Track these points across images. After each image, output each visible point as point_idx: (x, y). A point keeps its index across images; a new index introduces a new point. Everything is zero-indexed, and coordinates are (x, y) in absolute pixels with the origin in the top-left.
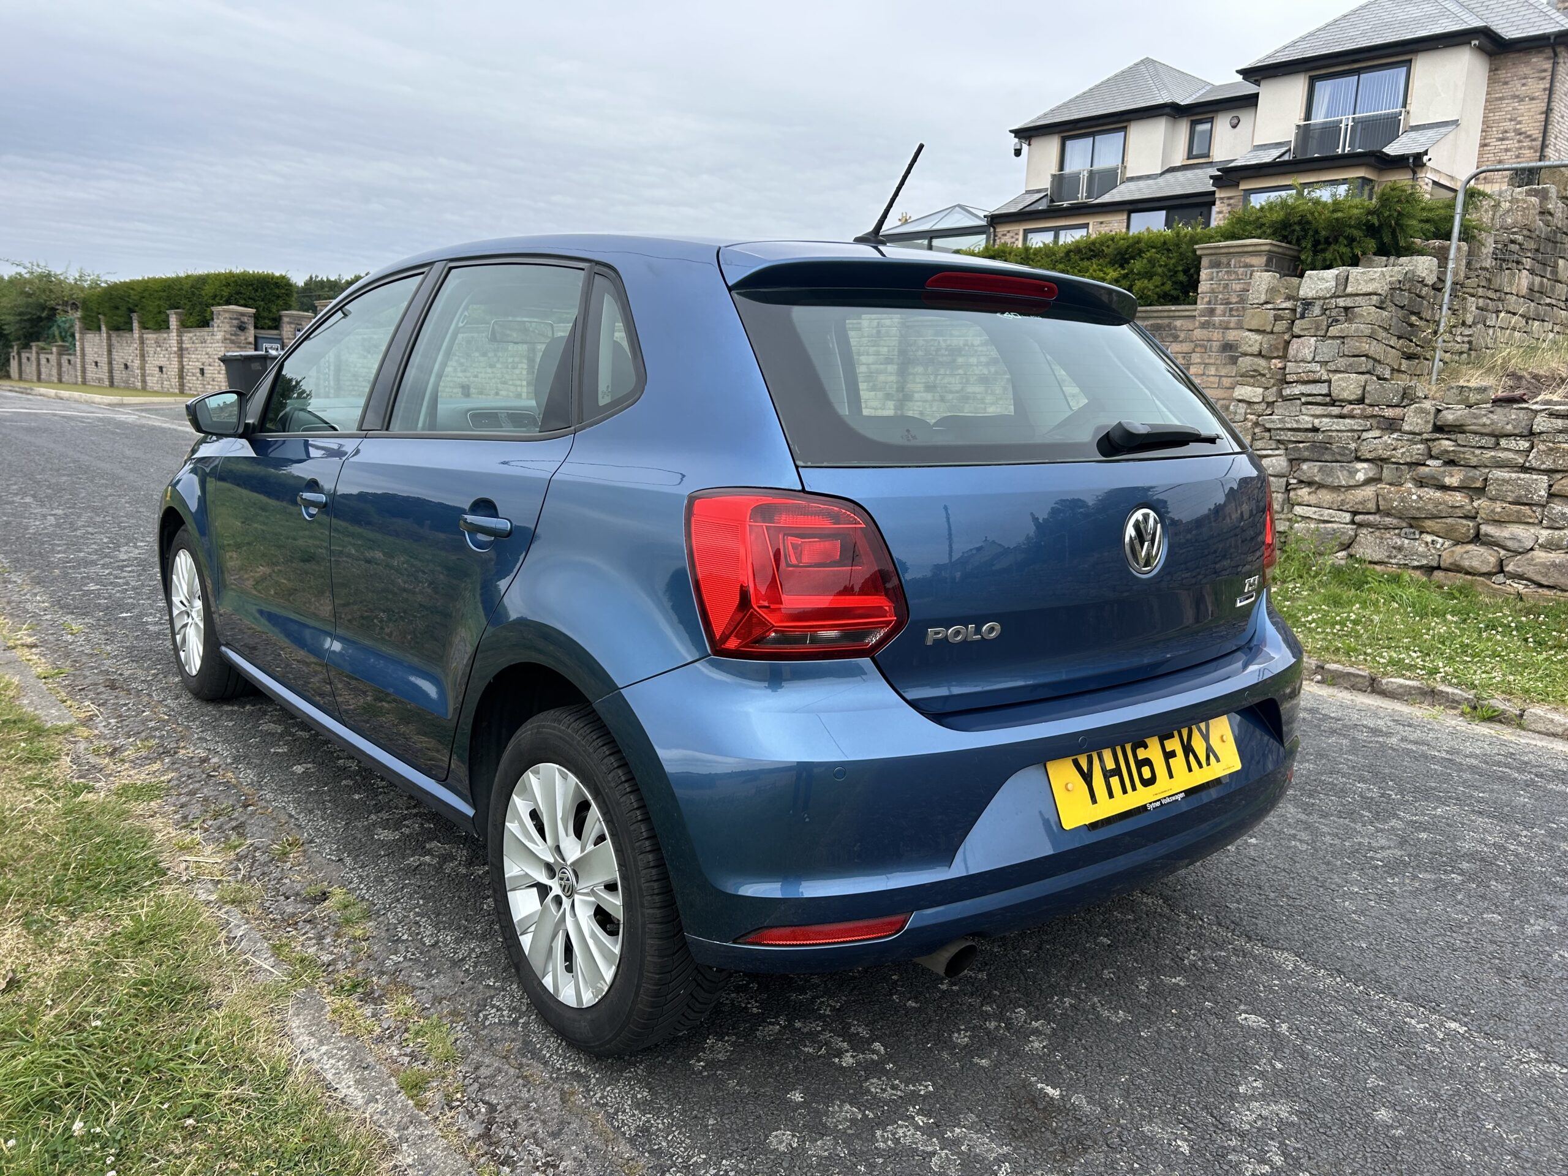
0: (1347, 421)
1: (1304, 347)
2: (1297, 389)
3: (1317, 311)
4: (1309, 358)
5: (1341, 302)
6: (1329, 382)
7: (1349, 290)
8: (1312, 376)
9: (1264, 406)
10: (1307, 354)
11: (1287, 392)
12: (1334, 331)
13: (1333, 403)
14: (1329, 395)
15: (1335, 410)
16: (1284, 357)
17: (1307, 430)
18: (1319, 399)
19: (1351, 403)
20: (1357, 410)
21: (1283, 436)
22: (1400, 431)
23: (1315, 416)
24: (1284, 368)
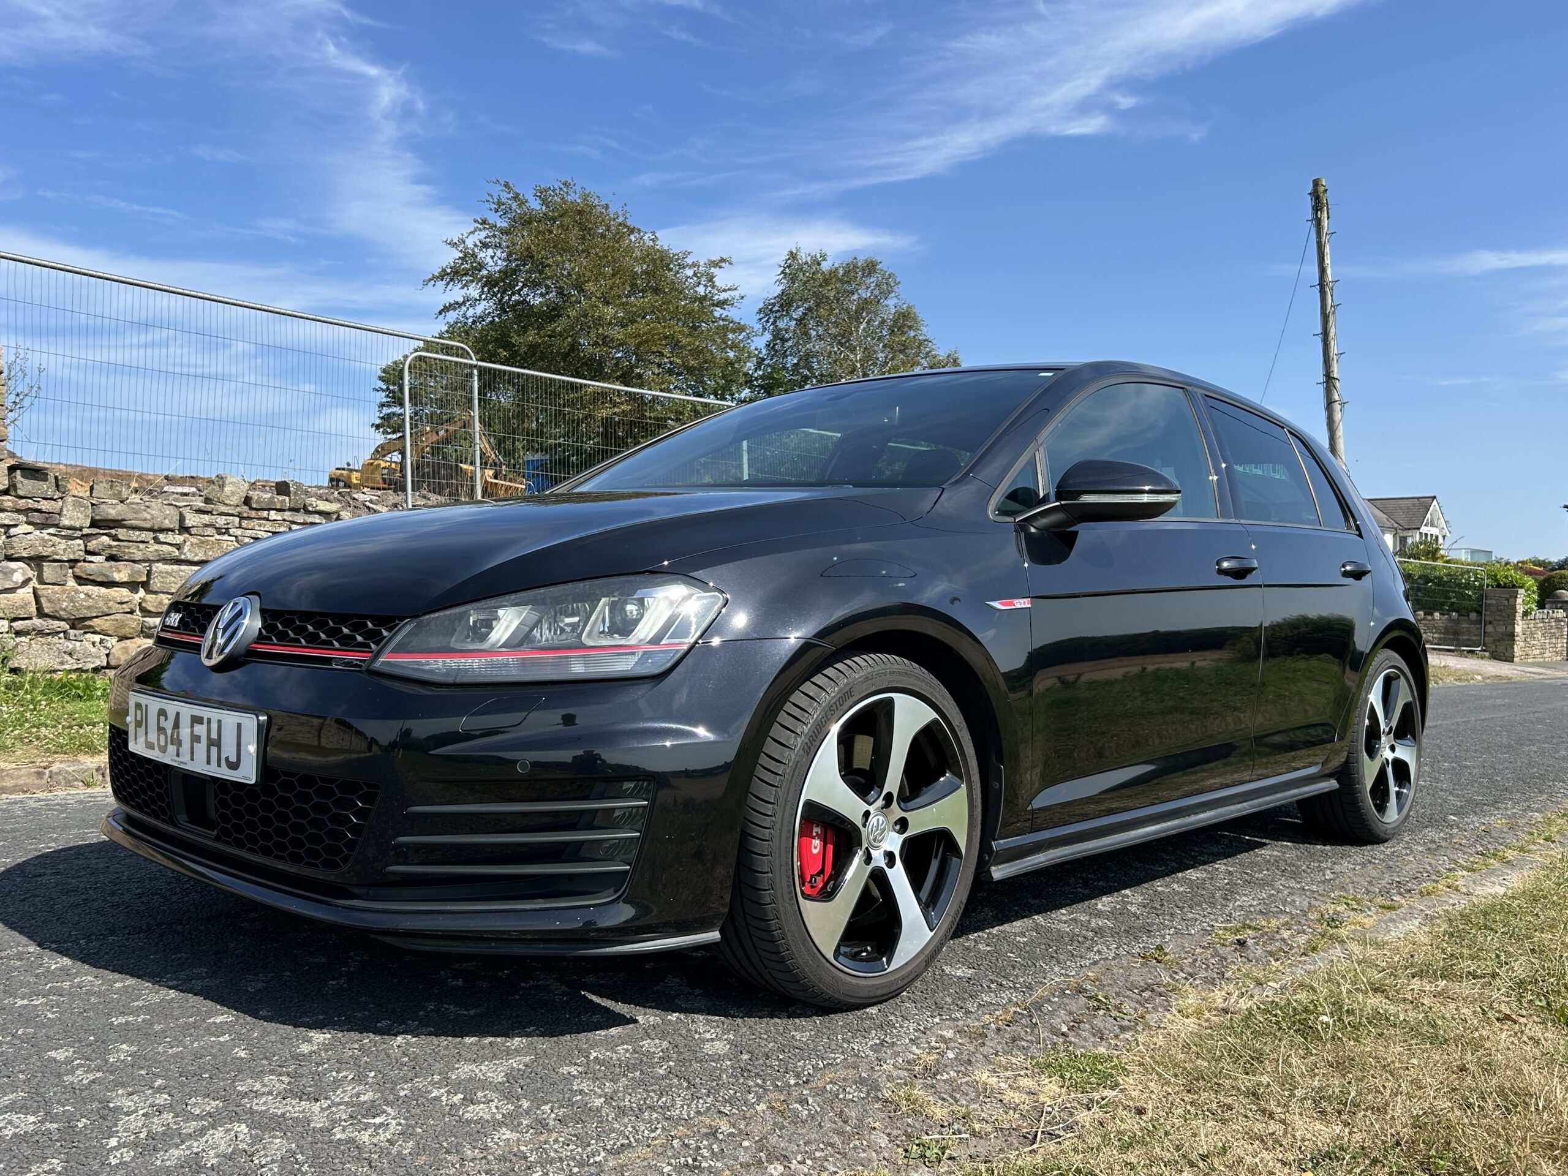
22: (57, 526)
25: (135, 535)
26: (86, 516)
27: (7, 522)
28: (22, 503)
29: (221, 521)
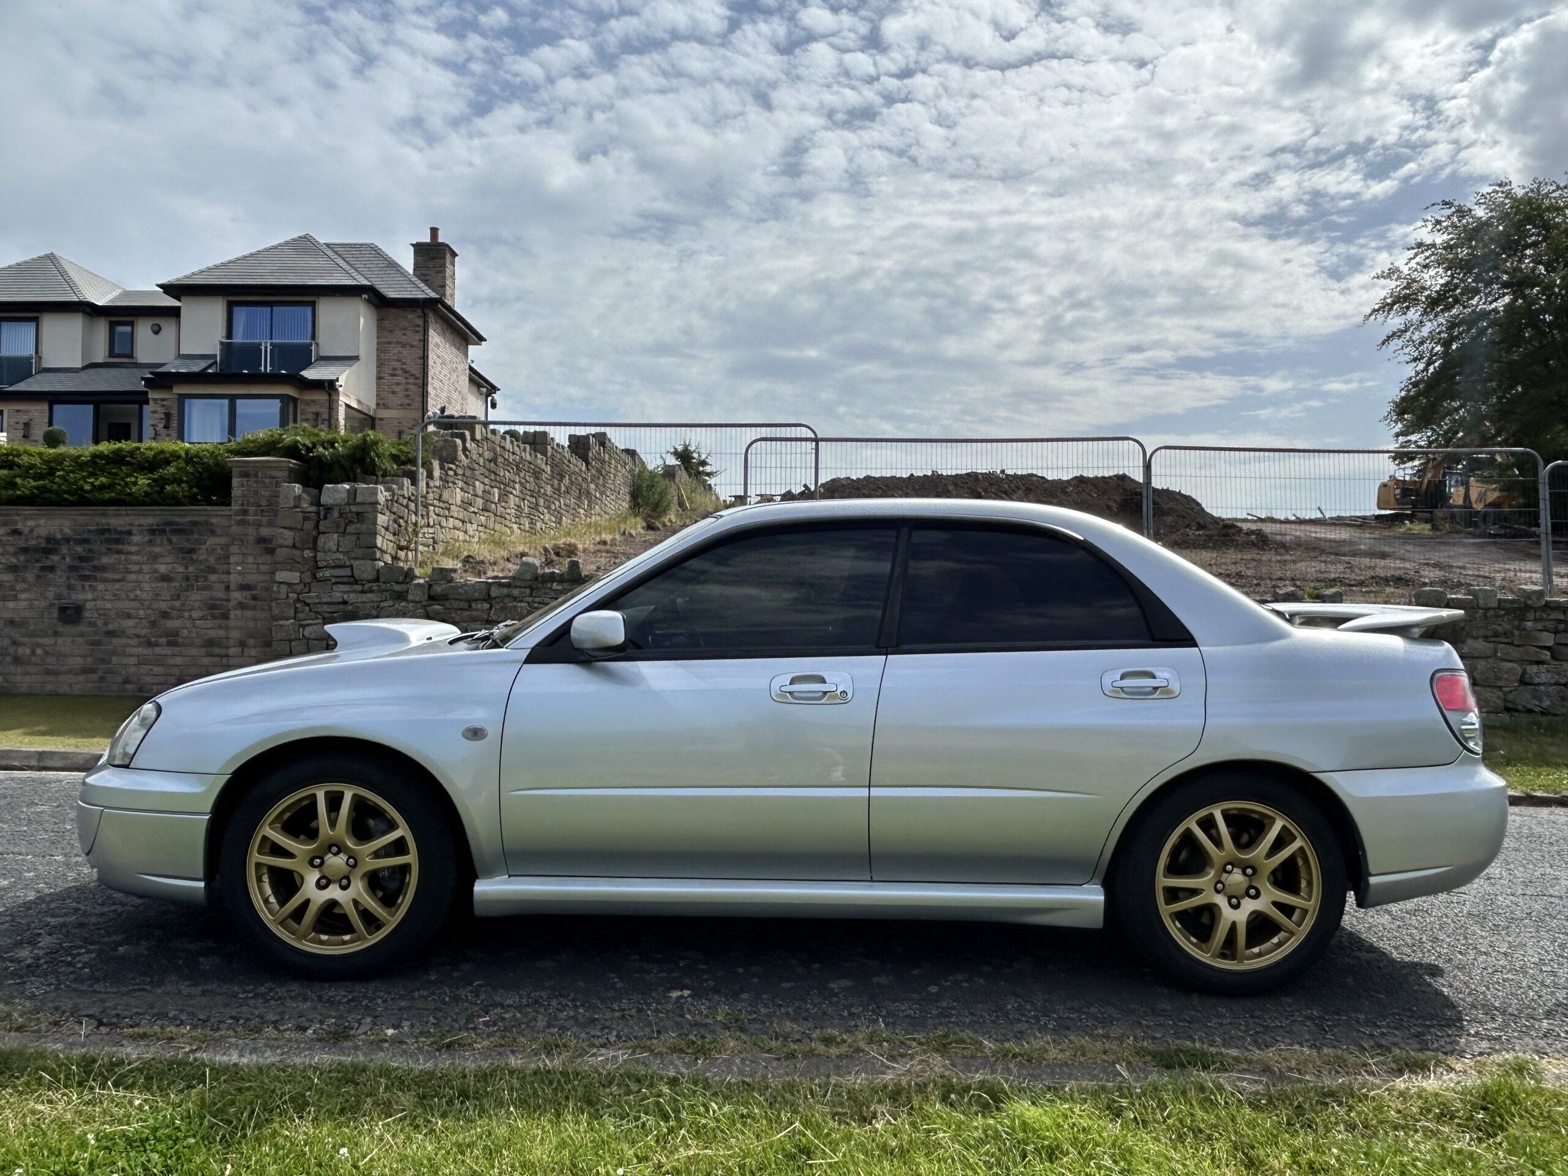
0: (368, 595)
1: (330, 540)
2: (327, 573)
3: (336, 514)
4: (335, 549)
5: (354, 509)
6: (351, 567)
7: (358, 500)
8: (338, 563)
9: (301, 586)
10: (332, 545)
11: (320, 575)
12: (350, 529)
13: (356, 582)
14: (353, 576)
15: (359, 588)
16: (315, 548)
17: (339, 603)
18: (346, 580)
19: (369, 582)
20: (375, 586)
21: (320, 609)
23: (345, 592)
24: (315, 557)
25: (455, 604)
26: (424, 594)
27: (376, 599)
29: (516, 592)
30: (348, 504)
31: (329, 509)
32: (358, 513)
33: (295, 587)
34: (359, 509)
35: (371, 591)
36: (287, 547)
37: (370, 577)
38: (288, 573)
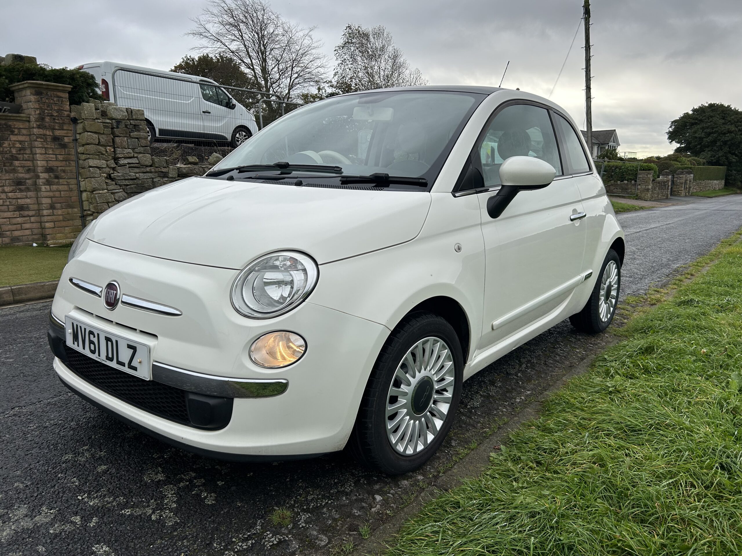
0: (149, 174)
1: (122, 141)
2: (126, 161)
3: (123, 125)
4: (127, 147)
5: (132, 122)
6: (137, 157)
7: (134, 117)
8: (129, 155)
9: (108, 169)
10: (126, 145)
11: (120, 162)
12: (132, 135)
13: (142, 167)
14: (139, 163)
15: (143, 170)
16: (114, 146)
17: (134, 179)
18: (136, 165)
19: (147, 166)
20: (152, 169)
21: (124, 183)
22: (168, 177)
23: (136, 173)
24: (114, 151)
27: (153, 177)
28: (157, 169)
30: (128, 119)
31: (119, 122)
32: (135, 125)
33: (104, 170)
34: (137, 122)
35: (151, 172)
36: (95, 144)
37: (150, 164)
38: (99, 161)
